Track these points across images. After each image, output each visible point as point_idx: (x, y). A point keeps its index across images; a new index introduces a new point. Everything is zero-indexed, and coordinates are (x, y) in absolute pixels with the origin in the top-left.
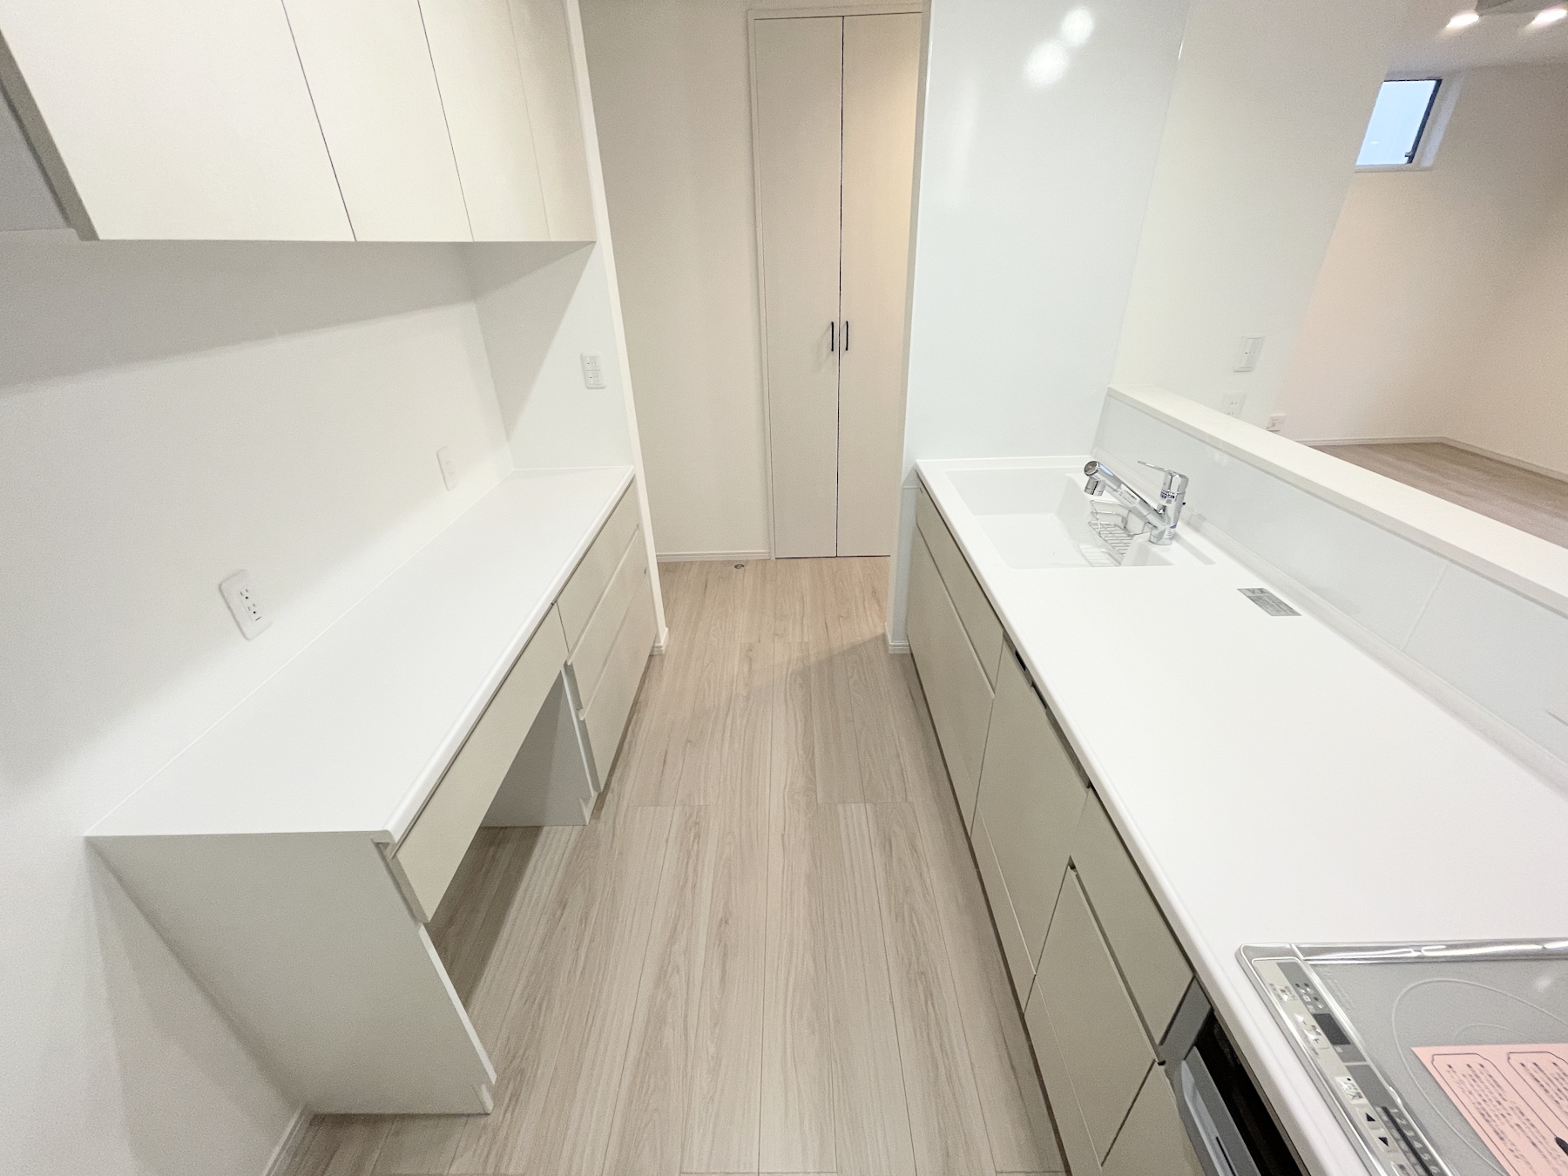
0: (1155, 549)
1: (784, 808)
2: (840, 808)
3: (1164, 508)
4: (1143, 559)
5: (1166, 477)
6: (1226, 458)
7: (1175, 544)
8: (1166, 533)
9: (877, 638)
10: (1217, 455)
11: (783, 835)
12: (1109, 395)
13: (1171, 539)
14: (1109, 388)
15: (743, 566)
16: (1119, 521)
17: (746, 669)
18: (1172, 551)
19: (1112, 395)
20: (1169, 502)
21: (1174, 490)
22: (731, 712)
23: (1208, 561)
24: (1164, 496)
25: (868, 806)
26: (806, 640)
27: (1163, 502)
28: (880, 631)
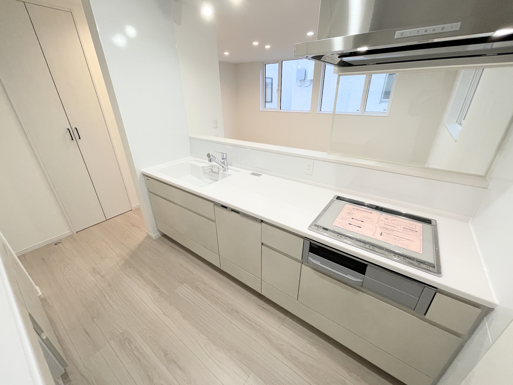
0: (226, 172)
1: (158, 306)
2: (176, 291)
3: (224, 162)
4: (224, 176)
5: (222, 155)
6: (231, 147)
7: (229, 170)
8: (226, 168)
9: (146, 238)
10: (228, 147)
11: (164, 313)
12: (190, 139)
13: (228, 169)
14: (189, 137)
15: (59, 243)
16: (210, 170)
17: (99, 277)
18: (229, 172)
19: (191, 138)
20: (225, 160)
21: (225, 157)
22: (106, 295)
23: (238, 171)
24: (223, 159)
25: (184, 284)
26: (118, 252)
27: (223, 161)
28: (145, 235)
